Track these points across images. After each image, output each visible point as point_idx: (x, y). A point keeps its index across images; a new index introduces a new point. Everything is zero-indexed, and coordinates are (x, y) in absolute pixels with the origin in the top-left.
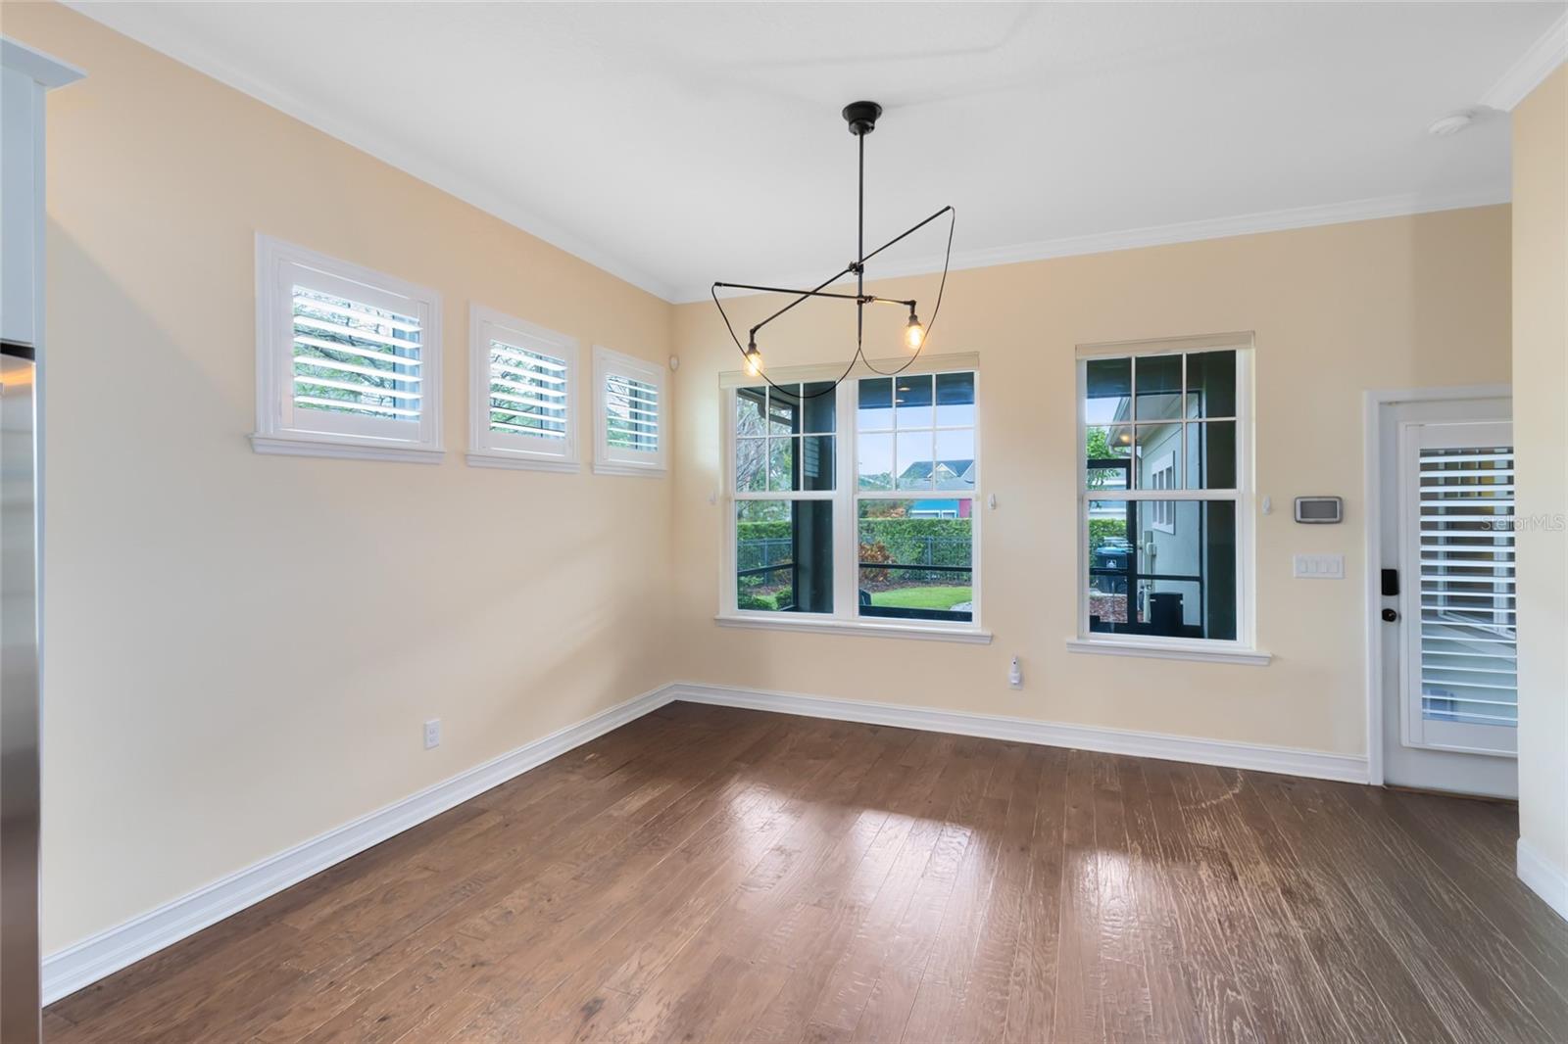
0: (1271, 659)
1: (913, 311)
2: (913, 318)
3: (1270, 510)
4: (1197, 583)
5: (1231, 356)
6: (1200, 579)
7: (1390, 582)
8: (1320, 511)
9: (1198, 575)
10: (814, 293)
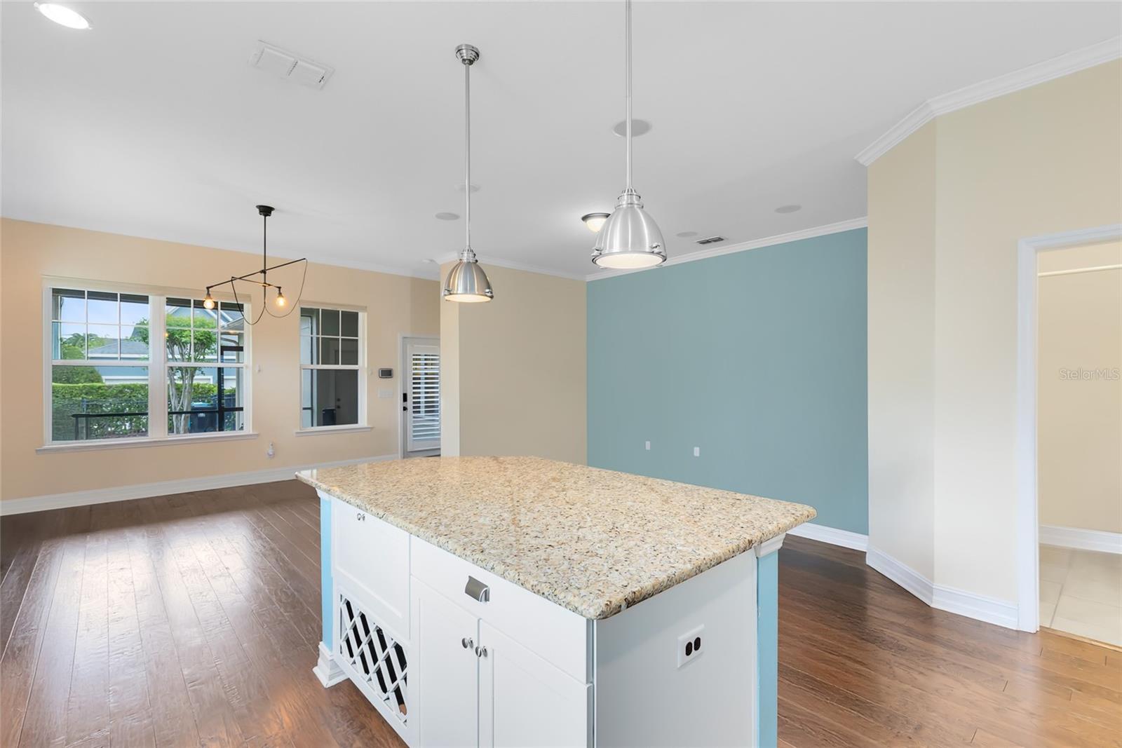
0: (372, 428)
1: (280, 291)
2: (280, 294)
3: (372, 373)
4: (309, 411)
5: (357, 314)
6: (311, 409)
7: (405, 398)
8: (387, 373)
9: (310, 406)
10: (240, 278)
